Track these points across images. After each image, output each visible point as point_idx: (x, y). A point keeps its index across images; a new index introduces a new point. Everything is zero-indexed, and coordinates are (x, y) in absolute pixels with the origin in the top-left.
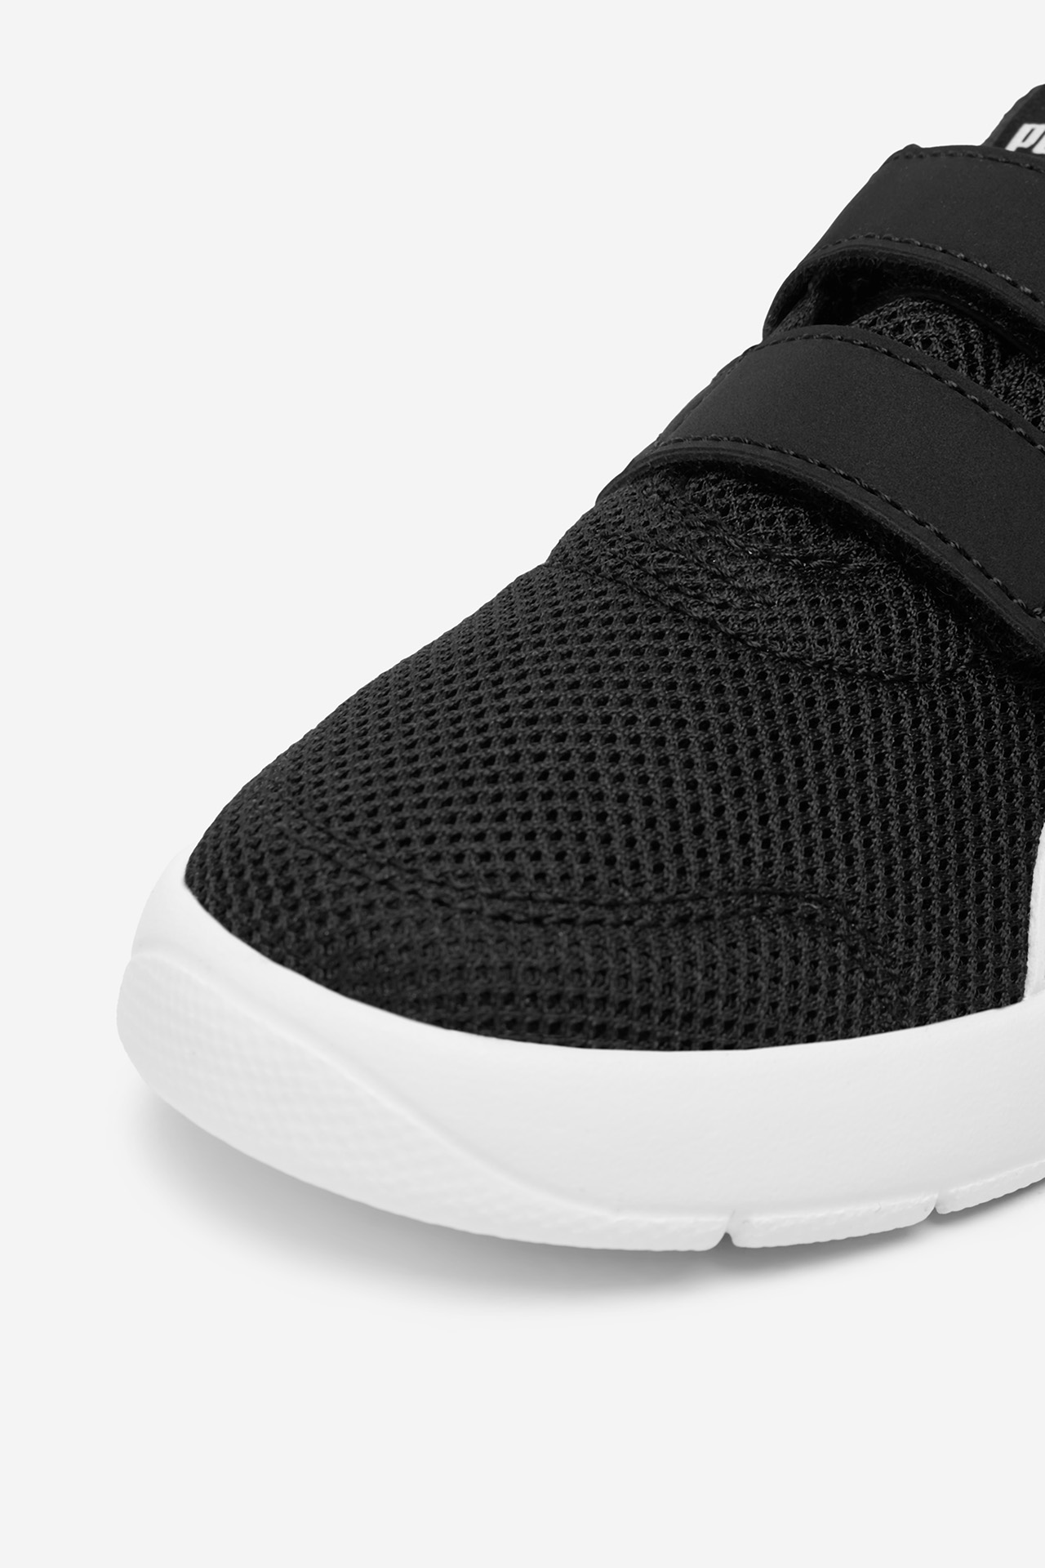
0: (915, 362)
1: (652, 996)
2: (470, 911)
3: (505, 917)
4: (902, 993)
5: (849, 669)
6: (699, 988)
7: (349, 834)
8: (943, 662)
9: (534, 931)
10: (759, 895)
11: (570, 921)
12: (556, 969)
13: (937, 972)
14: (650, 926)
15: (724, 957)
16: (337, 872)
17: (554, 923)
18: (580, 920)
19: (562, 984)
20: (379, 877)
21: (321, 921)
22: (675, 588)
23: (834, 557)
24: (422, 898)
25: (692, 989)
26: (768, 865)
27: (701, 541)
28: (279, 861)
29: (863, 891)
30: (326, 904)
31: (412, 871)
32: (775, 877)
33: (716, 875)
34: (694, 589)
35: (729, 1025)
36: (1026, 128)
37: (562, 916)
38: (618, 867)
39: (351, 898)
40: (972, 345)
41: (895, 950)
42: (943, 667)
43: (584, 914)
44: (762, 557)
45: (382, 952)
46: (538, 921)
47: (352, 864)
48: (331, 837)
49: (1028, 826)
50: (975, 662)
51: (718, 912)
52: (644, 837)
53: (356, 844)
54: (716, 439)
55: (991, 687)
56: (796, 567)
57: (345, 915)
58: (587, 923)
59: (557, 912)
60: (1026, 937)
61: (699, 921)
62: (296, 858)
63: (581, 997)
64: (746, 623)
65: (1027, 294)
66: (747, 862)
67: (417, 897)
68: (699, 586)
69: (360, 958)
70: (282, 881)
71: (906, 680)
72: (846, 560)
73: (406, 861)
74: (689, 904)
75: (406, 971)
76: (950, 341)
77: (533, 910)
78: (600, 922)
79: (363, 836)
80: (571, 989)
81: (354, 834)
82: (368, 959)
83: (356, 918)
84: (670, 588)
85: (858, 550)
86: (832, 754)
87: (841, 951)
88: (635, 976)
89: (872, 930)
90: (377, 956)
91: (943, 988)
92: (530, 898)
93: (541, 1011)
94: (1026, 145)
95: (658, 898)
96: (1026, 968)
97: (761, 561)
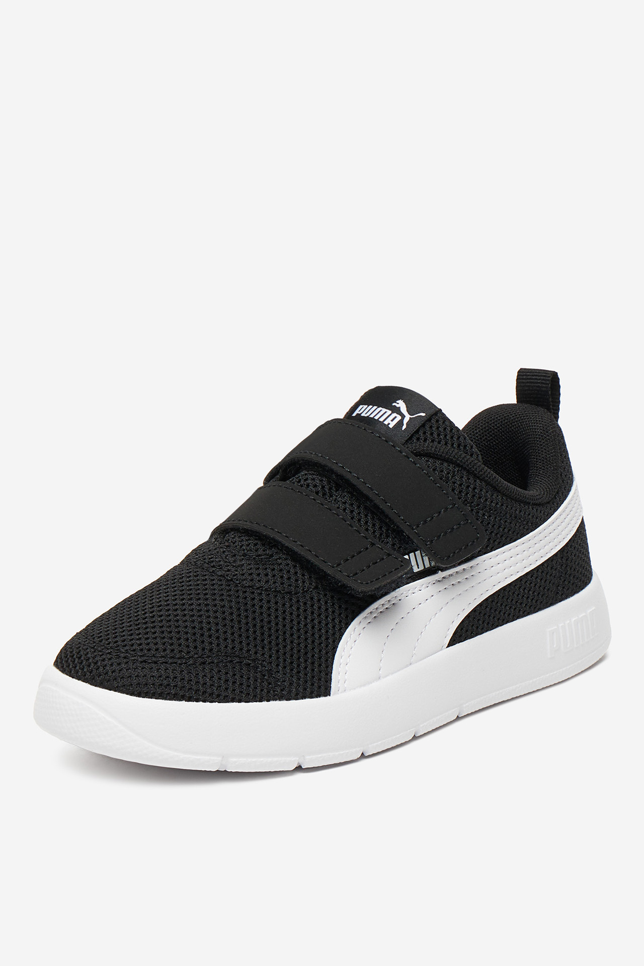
0: (300, 491)
1: (192, 685)
2: (134, 660)
3: (145, 661)
4: (282, 690)
5: (269, 589)
6: (208, 683)
7: (99, 641)
8: (303, 588)
9: (154, 665)
10: (230, 657)
11: (166, 663)
12: (160, 676)
13: (295, 685)
14: (192, 664)
15: (216, 674)
16: (95, 651)
17: (160, 663)
18: (169, 662)
19: (162, 681)
20: (107, 652)
21: (89, 666)
22: (214, 567)
23: (268, 555)
24: (120, 657)
25: (206, 684)
26: (233, 648)
27: (224, 552)
28: (78, 651)
29: (267, 657)
30: (91, 660)
31: (118, 650)
32: (236, 651)
33: (215, 650)
34: (219, 566)
35: (218, 696)
36: (361, 406)
37: (164, 661)
38: (182, 646)
39: (98, 658)
40: (324, 486)
41: (279, 676)
42: (303, 589)
43: (170, 661)
44: (243, 556)
45: (107, 673)
46: (155, 663)
47: (99, 649)
48: (94, 642)
49: (334, 641)
50: (316, 588)
51: (216, 661)
52: (191, 638)
53: (102, 644)
54: (239, 520)
55: (322, 596)
56: (254, 558)
57: (96, 663)
58: (171, 663)
59: (163, 660)
60: (331, 677)
61: (209, 663)
62: (83, 649)
63: (168, 685)
64: (234, 576)
65: (341, 466)
66: (226, 647)
67: (118, 657)
68: (221, 565)
69: (100, 675)
70: (78, 656)
71: (290, 593)
72: (272, 556)
73: (116, 647)
74: (206, 659)
75: (114, 678)
76: (316, 485)
77: (154, 659)
78: (176, 663)
79: (104, 641)
80: (165, 682)
81: (101, 641)
82: (103, 675)
83: (99, 664)
84: (212, 566)
85: (276, 553)
86: (259, 615)
87: (259, 675)
88: (186, 679)
89: (271, 670)
90: (105, 674)
91: (297, 690)
92: (154, 656)
93: (156, 689)
94: (360, 413)
95: (196, 656)
96: (331, 687)
97: (242, 557)
